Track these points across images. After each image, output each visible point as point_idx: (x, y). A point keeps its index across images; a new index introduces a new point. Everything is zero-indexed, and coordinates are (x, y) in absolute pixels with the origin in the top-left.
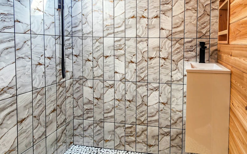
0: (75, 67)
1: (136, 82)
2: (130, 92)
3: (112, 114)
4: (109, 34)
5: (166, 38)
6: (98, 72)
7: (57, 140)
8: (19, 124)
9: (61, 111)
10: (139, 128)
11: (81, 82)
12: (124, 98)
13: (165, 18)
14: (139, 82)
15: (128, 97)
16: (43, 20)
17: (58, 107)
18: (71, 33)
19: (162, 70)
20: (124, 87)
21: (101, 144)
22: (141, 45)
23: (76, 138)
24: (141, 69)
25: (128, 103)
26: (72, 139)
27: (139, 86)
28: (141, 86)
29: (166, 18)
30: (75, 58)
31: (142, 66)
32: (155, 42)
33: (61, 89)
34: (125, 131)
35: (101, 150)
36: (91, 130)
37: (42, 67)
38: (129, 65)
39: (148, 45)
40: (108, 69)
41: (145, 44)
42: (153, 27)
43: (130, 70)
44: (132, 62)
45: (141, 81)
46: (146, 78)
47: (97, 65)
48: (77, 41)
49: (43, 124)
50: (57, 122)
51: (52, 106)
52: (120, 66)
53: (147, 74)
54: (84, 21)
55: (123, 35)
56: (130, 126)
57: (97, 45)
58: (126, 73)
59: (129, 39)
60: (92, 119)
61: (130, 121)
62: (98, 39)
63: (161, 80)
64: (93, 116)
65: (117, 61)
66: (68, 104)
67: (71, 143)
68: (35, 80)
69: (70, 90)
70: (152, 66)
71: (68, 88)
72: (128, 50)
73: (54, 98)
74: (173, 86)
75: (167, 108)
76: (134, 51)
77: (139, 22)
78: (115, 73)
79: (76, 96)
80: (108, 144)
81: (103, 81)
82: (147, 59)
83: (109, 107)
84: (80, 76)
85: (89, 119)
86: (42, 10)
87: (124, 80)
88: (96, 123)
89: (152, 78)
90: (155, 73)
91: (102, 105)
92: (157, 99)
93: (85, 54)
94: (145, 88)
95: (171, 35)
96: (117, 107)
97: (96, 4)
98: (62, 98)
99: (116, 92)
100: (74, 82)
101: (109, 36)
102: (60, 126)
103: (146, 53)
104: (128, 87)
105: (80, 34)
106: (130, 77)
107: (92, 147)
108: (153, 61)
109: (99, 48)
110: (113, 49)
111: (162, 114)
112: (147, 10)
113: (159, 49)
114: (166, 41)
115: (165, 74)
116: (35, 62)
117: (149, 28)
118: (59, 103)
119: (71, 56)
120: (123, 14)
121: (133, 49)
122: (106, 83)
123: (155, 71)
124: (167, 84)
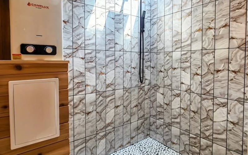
0: (152, 76)
1: (201, 94)
2: (195, 103)
3: (178, 120)
4: (177, 48)
5: (238, 48)
6: (168, 82)
7: (138, 128)
8: (116, 108)
9: (141, 108)
10: (204, 142)
11: (156, 88)
12: (188, 108)
13: (236, 25)
14: (204, 94)
15: (193, 108)
16: (131, 42)
17: (139, 104)
18: (150, 50)
19: (232, 85)
20: (189, 98)
21: (169, 144)
22: (207, 57)
23: (151, 133)
24: (206, 82)
25: (192, 114)
26: (149, 132)
27: (204, 99)
28: (206, 99)
29: (238, 25)
30: (152, 69)
31: (208, 78)
32: (222, 54)
33: (141, 92)
34: (189, 140)
35: (168, 149)
36: (162, 129)
37: (130, 74)
38: (195, 77)
39: (214, 57)
40: (175, 80)
41: (211, 56)
42: (220, 37)
43: (195, 82)
44: (197, 74)
45: (206, 94)
46: (212, 92)
47: (167, 75)
48: (153, 56)
49: (129, 113)
50: (138, 115)
51: (135, 103)
52: (186, 78)
53: (213, 87)
54: (158, 40)
55: (189, 48)
56: (194, 136)
57: (168, 59)
58: (192, 85)
59: (195, 52)
60: (163, 120)
61: (194, 131)
62: (168, 54)
63: (231, 96)
64: (163, 119)
65: (183, 73)
66: (146, 104)
67: (148, 135)
68: (125, 82)
69: (148, 94)
70: (219, 79)
71: (146, 92)
72: (194, 62)
73: (136, 97)
74: (246, 105)
75: (237, 129)
76: (199, 63)
77: (206, 33)
78: (182, 84)
79: (152, 99)
80: (174, 146)
81: (172, 90)
82: (213, 72)
83: (175, 113)
84: (155, 84)
85: (160, 120)
86: (130, 35)
87: (189, 91)
88: (165, 125)
89: (218, 92)
90: (222, 88)
91: (170, 111)
92: (224, 117)
93: (159, 66)
94: (210, 102)
95: (244, 45)
96: (182, 115)
97: (167, 24)
98: (142, 99)
99: (182, 101)
100: (151, 88)
101: (177, 50)
102: (140, 119)
103: (213, 66)
104: (193, 98)
105: (155, 50)
106: (195, 88)
107: (162, 144)
108: (220, 74)
109: (168, 61)
110: (180, 62)
111: (230, 135)
112: (214, 21)
113: (228, 61)
114: (238, 52)
115: (236, 89)
116: (125, 70)
117: (216, 39)
118: (140, 101)
119: (149, 68)
120: (189, 29)
121: (199, 62)
122: (173, 91)
123: (222, 85)
124: (239, 101)
